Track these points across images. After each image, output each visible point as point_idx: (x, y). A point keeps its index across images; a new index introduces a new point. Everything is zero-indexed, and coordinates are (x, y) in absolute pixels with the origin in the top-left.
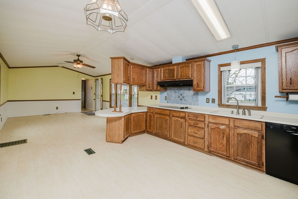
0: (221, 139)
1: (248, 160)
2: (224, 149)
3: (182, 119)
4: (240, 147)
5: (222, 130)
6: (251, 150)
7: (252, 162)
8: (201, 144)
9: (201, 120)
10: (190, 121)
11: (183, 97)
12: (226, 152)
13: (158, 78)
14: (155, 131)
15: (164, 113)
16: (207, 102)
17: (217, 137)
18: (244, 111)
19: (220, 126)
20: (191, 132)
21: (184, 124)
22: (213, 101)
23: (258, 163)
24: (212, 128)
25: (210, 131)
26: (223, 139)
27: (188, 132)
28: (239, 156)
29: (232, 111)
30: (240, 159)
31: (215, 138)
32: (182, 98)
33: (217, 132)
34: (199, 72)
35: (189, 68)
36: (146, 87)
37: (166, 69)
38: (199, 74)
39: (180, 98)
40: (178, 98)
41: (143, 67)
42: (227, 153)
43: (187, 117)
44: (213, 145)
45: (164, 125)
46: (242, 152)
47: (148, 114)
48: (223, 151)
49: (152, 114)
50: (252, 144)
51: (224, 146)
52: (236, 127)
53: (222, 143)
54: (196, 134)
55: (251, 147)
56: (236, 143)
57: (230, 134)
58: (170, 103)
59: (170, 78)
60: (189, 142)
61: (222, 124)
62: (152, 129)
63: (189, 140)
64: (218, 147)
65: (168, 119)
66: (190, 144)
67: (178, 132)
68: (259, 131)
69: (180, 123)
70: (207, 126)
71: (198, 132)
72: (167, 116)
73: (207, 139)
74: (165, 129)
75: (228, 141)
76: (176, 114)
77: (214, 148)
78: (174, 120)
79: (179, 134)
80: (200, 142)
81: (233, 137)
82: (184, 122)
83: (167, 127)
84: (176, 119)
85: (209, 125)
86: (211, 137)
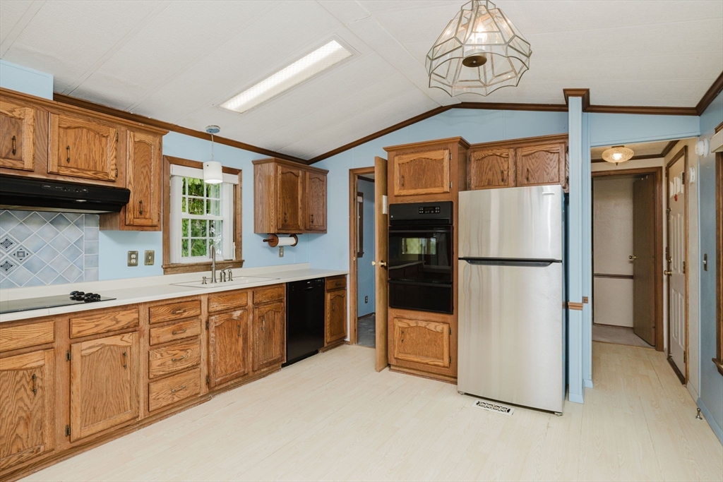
0: (233, 343)
1: (270, 358)
2: (239, 363)
3: (126, 337)
4: (261, 342)
5: (235, 322)
6: (274, 340)
7: (275, 357)
8: (193, 385)
9: (192, 315)
10: (156, 331)
11: (21, 254)
12: (242, 366)
15: (12, 345)
16: (130, 265)
17: (227, 343)
18: (223, 274)
19: (233, 313)
20: (161, 365)
22: (150, 258)
23: (281, 354)
24: (218, 324)
25: (214, 336)
26: (238, 341)
27: (149, 372)
28: (260, 361)
29: (205, 278)
31: (222, 349)
32: (12, 260)
33: (226, 332)
34: (144, 167)
35: (104, 139)
38: (145, 173)
42: (244, 368)
44: (218, 369)
46: (264, 350)
48: (238, 367)
50: (274, 327)
51: (239, 355)
52: (256, 305)
53: (236, 352)
54: (179, 363)
55: (274, 332)
56: (257, 338)
57: (248, 322)
60: (153, 404)
61: (236, 308)
63: (153, 396)
64: (228, 367)
65: (41, 363)
66: (158, 406)
67: (105, 394)
68: (281, 301)
69: (114, 354)
70: (204, 326)
71: (185, 353)
72: (31, 352)
73: (205, 360)
74: (22, 422)
75: (245, 340)
76: (97, 326)
77: (222, 372)
78: (83, 353)
79: (111, 399)
80: (190, 380)
81: (251, 328)
82: (134, 342)
83: (37, 407)
84: (97, 346)
85: (210, 322)
86: (215, 350)
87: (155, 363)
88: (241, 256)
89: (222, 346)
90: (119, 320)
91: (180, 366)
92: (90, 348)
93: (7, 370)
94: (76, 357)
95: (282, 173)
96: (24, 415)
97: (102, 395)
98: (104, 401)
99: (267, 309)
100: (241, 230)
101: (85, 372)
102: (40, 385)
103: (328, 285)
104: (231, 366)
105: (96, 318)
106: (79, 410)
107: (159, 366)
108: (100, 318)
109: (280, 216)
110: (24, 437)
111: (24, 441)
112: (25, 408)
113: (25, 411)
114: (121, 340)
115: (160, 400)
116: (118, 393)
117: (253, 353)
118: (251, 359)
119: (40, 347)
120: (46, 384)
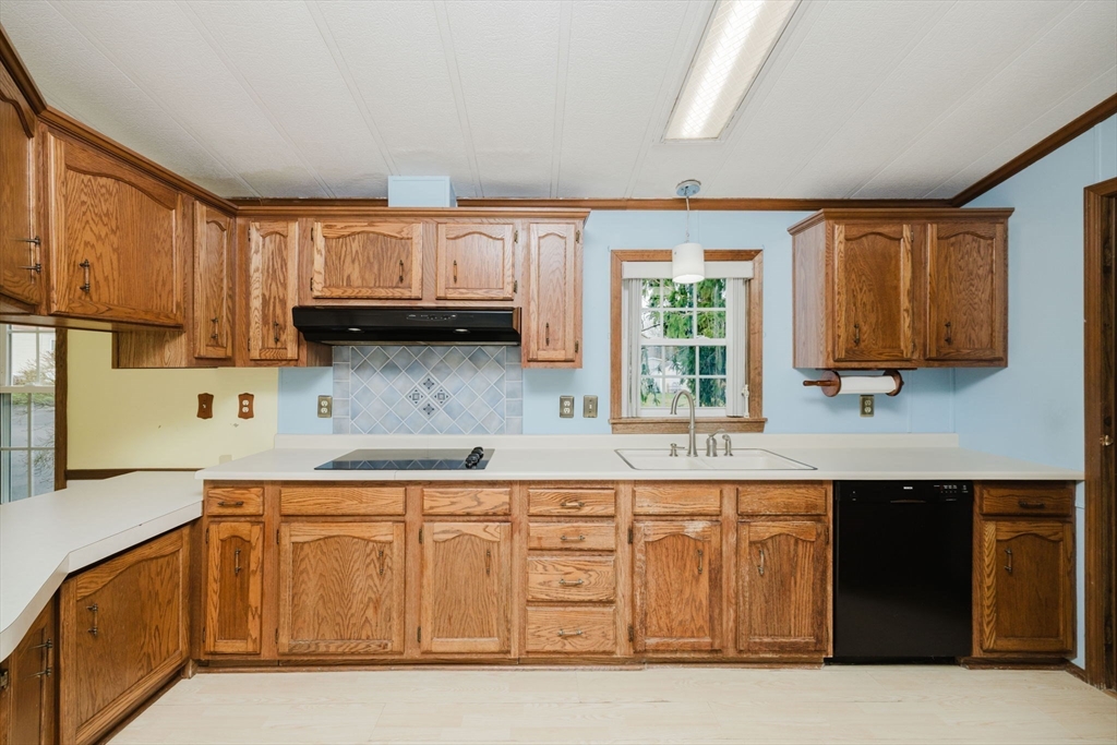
0: (687, 582)
1: (784, 636)
2: (700, 622)
3: (492, 527)
4: (758, 595)
5: (692, 542)
6: (793, 598)
7: (798, 640)
8: (599, 633)
9: (600, 513)
10: (537, 528)
11: (441, 396)
12: (707, 632)
13: (285, 285)
14: (284, 640)
16: (562, 415)
17: (673, 577)
18: (711, 441)
19: (686, 524)
20: (544, 584)
21: (504, 549)
22: (591, 407)
23: (817, 637)
24: (650, 539)
25: (643, 558)
26: (697, 580)
27: (525, 589)
28: (755, 634)
29: (674, 446)
30: (761, 644)
31: (662, 586)
32: (434, 403)
33: (671, 557)
34: (554, 272)
35: (499, 243)
36: (192, 340)
37: (345, 233)
38: (555, 281)
39: (422, 403)
40: (409, 402)
41: (169, 188)
42: (713, 637)
43: (516, 512)
44: (653, 621)
45: (360, 582)
46: (767, 614)
47: (218, 532)
48: (698, 630)
49: (257, 530)
50: (796, 573)
51: (699, 608)
52: (746, 517)
53: (694, 600)
54: (574, 590)
55: (795, 583)
56: (746, 584)
57: (724, 548)
58: (355, 432)
59: (383, 293)
60: (531, 642)
61: (692, 516)
62: (254, 633)
63: (531, 629)
64: (675, 624)
65: (389, 538)
66: (538, 648)
67: (463, 602)
68: (817, 518)
69: (476, 549)
70: (624, 537)
71: (586, 576)
72: (382, 521)
73: (628, 598)
74: (371, 605)
75: (715, 582)
76: (453, 503)
77: (661, 629)
78: (437, 537)
79: (471, 611)
80: (594, 623)
81: (733, 561)
82: (503, 537)
83: (386, 591)
84: (453, 532)
85: (635, 531)
86: (645, 584)
87: (536, 578)
88: (761, 411)
89: (661, 580)
90: (481, 500)
91: (574, 595)
92: (444, 532)
93: (358, 538)
94: (428, 540)
95: (847, 239)
96: (373, 596)
97: (460, 601)
98: (462, 612)
99: (776, 531)
100: (761, 362)
101: (440, 564)
102: (390, 565)
103: (985, 502)
104: (681, 623)
105: (451, 493)
106: (430, 612)
107: (540, 584)
108: (457, 493)
109: (842, 332)
110: (374, 624)
111: (374, 628)
112: (375, 589)
113: (375, 593)
114: (485, 530)
115: (542, 639)
116: (480, 606)
117: (736, 612)
118: (731, 624)
119: (391, 518)
120: (395, 567)
